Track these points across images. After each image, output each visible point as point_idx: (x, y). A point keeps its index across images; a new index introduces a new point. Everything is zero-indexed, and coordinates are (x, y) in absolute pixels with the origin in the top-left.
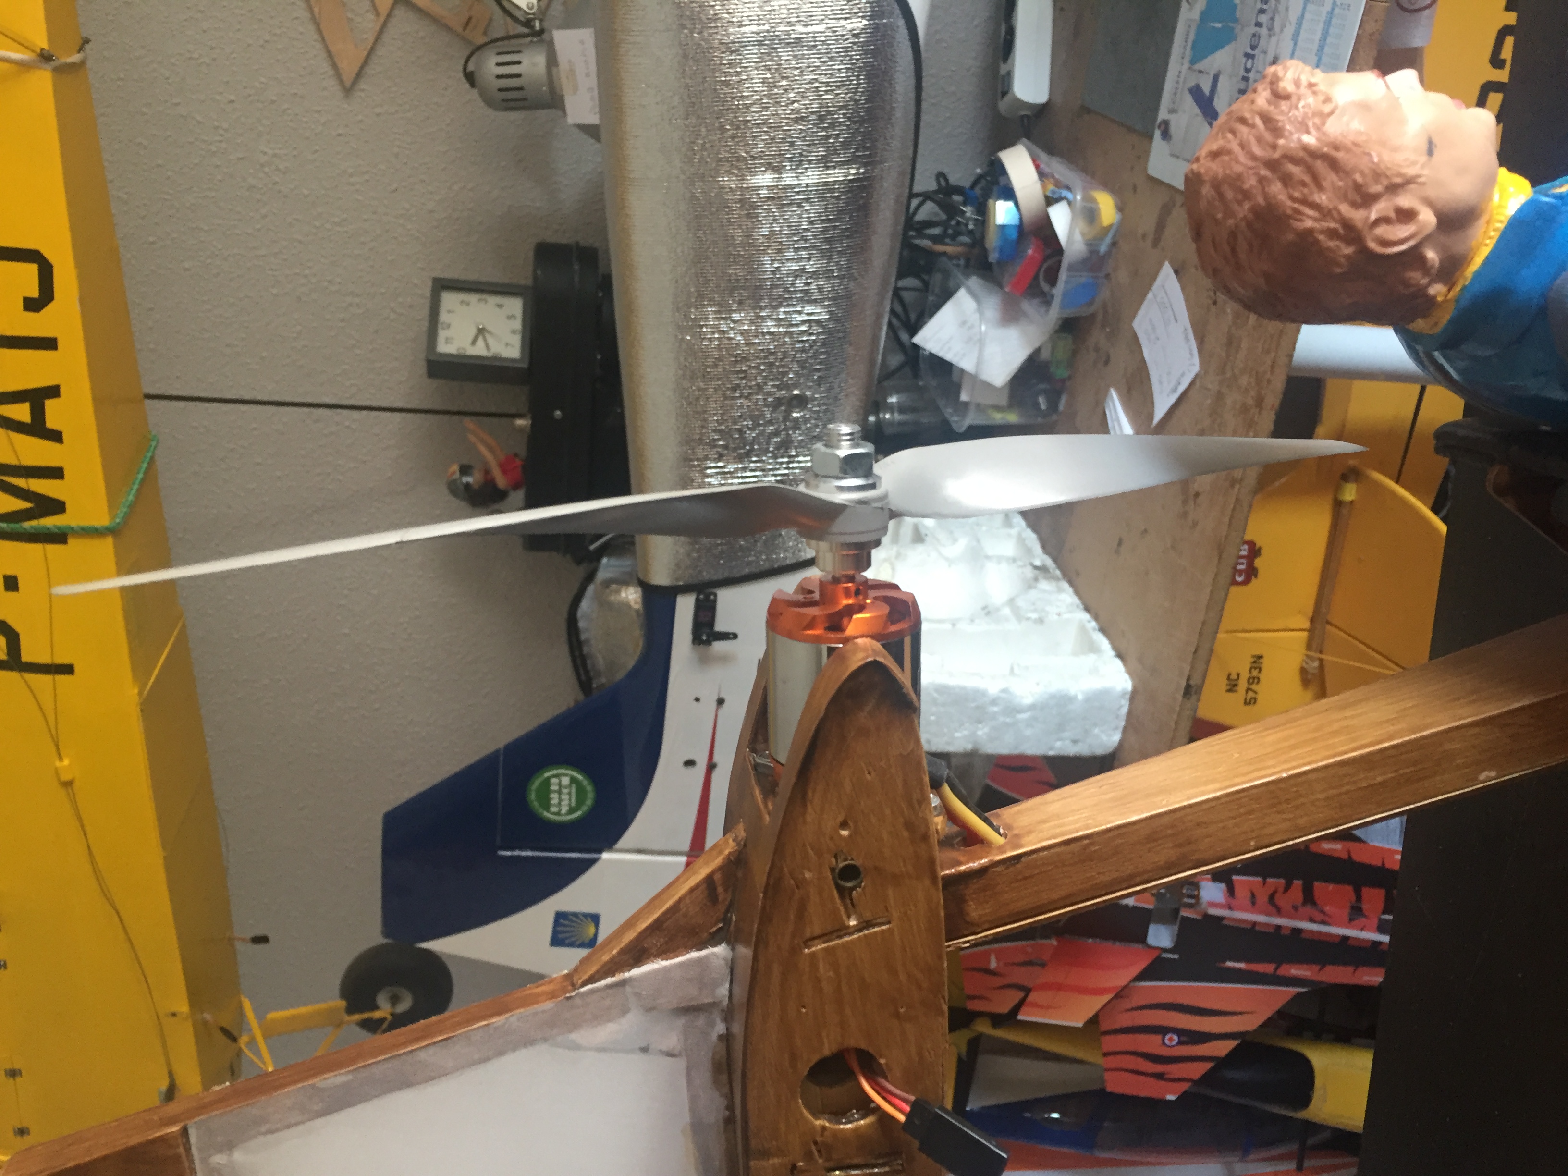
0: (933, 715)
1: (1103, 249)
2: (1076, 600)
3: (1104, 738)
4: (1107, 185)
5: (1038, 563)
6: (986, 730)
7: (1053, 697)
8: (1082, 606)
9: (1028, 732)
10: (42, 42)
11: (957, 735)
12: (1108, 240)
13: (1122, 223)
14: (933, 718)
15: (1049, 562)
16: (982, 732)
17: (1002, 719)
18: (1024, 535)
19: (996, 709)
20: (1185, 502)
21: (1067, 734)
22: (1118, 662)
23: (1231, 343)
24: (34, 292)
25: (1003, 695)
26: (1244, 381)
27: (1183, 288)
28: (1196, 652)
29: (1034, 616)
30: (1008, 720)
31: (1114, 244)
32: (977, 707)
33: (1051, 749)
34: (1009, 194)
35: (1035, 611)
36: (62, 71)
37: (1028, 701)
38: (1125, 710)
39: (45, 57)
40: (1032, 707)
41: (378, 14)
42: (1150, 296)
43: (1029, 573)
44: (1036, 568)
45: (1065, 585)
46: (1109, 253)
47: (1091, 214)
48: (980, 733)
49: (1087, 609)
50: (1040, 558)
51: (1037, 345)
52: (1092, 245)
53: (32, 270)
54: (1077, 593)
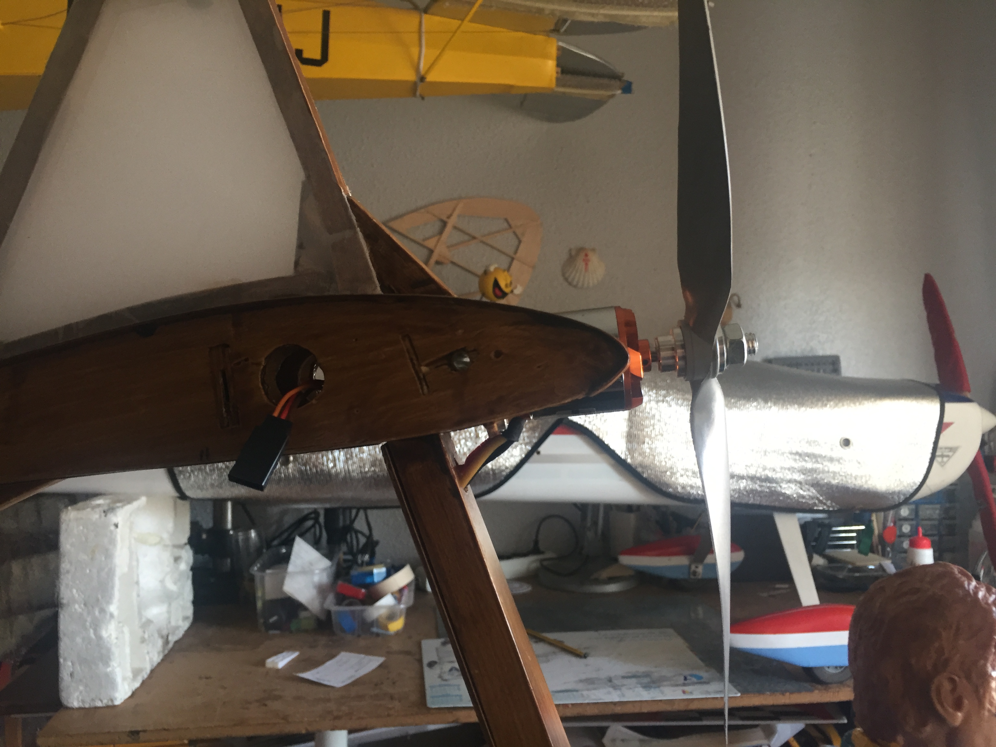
0: (90, 571)
1: (375, 630)
2: (155, 664)
3: (76, 694)
4: (406, 625)
5: (170, 638)
6: (79, 610)
7: (109, 650)
8: (153, 668)
9: (79, 640)
10: (430, 78)
11: (74, 591)
12: (380, 631)
13: (390, 636)
14: (88, 571)
15: (171, 645)
16: (78, 608)
17: (89, 619)
18: (181, 629)
19: (97, 613)
20: (257, 701)
21: (78, 667)
22: (129, 694)
23: (360, 697)
24: (306, 55)
25: (108, 616)
26: (344, 708)
27: (374, 671)
28: (165, 729)
29: (146, 636)
30: (88, 624)
31: (378, 635)
32: (98, 600)
33: (65, 660)
34: (389, 574)
35: (149, 637)
36: (414, 86)
37: (104, 634)
38: (99, 704)
39: (422, 79)
40: (99, 638)
41: (424, 240)
42: (362, 656)
43: (165, 632)
44: (168, 636)
45: (161, 657)
46: (372, 633)
47: (391, 617)
48: (77, 606)
49: (152, 671)
50: (173, 639)
51: (310, 607)
52: (375, 623)
53: (317, 56)
54: (159, 664)
